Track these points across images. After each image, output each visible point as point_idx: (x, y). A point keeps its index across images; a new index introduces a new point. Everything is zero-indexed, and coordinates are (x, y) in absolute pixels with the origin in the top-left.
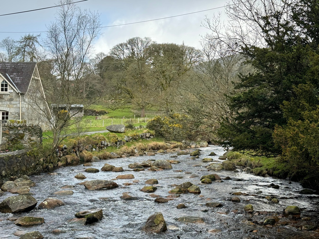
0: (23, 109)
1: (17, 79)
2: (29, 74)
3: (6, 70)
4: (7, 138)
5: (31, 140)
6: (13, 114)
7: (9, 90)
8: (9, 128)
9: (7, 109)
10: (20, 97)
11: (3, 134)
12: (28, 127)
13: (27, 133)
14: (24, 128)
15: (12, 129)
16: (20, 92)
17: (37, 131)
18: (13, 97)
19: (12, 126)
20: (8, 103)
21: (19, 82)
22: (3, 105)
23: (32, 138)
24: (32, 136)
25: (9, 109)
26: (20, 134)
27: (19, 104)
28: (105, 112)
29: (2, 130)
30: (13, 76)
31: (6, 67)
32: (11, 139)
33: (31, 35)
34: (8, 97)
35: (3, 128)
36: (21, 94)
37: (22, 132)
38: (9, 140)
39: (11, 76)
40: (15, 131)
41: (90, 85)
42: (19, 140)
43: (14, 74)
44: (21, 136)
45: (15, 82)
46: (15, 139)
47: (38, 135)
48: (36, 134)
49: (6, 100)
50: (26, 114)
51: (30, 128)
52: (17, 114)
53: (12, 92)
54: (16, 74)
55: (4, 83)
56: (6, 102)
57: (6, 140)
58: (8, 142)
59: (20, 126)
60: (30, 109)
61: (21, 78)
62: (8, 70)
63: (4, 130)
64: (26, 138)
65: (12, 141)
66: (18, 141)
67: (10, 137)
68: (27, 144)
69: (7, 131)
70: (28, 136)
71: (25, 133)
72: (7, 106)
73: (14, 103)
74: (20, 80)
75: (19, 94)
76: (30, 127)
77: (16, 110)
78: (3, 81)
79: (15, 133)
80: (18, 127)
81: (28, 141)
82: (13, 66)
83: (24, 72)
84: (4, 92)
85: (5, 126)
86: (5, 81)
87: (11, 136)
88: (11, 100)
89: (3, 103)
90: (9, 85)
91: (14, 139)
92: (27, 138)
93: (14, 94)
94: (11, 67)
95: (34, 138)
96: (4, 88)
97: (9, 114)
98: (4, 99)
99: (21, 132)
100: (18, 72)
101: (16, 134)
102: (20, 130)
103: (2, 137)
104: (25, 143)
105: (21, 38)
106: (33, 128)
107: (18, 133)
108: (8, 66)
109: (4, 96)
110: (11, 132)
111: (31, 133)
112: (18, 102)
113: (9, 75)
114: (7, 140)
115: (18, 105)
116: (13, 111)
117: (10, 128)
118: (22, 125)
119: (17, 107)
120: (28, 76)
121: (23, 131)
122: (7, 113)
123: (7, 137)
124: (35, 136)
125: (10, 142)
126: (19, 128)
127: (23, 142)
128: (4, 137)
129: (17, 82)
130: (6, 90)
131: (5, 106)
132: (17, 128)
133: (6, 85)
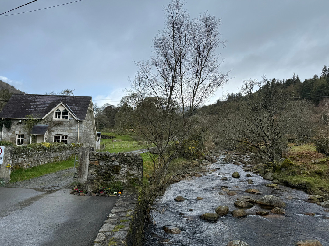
0: (81, 133)
1: (76, 109)
2: (86, 105)
3: (66, 101)
4: (95, 171)
5: (130, 175)
6: (71, 138)
7: (69, 118)
8: (99, 158)
9: (67, 134)
10: (79, 124)
11: (91, 166)
12: (126, 157)
13: (124, 164)
14: (120, 158)
15: (103, 158)
16: (78, 119)
17: (138, 163)
18: (72, 123)
19: (104, 156)
20: (68, 128)
21: (77, 111)
22: (63, 130)
23: (132, 172)
24: (131, 170)
25: (68, 133)
26: (114, 166)
27: (78, 129)
28: (114, 137)
29: (90, 160)
30: (72, 106)
31: (66, 100)
32: (101, 172)
33: (69, 90)
34: (68, 123)
35: (90, 158)
36: (80, 121)
37: (118, 164)
38: (98, 175)
39: (71, 106)
40: (108, 162)
41: (101, 121)
42: (112, 174)
43: (73, 105)
44: (116, 169)
45: (74, 111)
46: (107, 173)
47: (140, 169)
48: (137, 166)
49: (66, 125)
50: (83, 138)
51: (129, 158)
52: (75, 138)
53: (72, 119)
54: (75, 105)
55: (65, 112)
56: (66, 128)
57: (94, 174)
58: (96, 177)
59: (115, 156)
60: (85, 134)
61: (79, 108)
62: (68, 101)
63: (92, 161)
64: (124, 170)
65: (102, 175)
66: (111, 176)
67: (100, 170)
68: (124, 180)
69: (96, 161)
70: (126, 169)
71: (122, 165)
72: (67, 131)
73: (73, 129)
74: (78, 110)
75: (78, 121)
76: (129, 156)
77: (74, 135)
78: (64, 110)
79: (107, 164)
80: (112, 156)
81: (126, 175)
82: (72, 99)
83: (82, 104)
84: (65, 119)
85: (93, 155)
86: (66, 110)
87: (102, 169)
88: (70, 126)
89: (63, 128)
90: (69, 113)
91: (105, 173)
92: (124, 172)
93: (73, 121)
94: (70, 99)
95: (134, 172)
96: (65, 115)
97: (68, 138)
98: (64, 125)
99: (116, 163)
100: (77, 104)
101: (108, 166)
102: (114, 161)
103: (89, 169)
104: (121, 179)
105: (62, 91)
106: (133, 158)
107: (111, 165)
108: (67, 98)
109: (64, 122)
110: (101, 164)
111: (130, 165)
112: (76, 128)
113: (69, 106)
114: (96, 174)
115: (76, 131)
116: (71, 135)
117: (101, 157)
118: (117, 155)
119: (75, 132)
120: (85, 107)
121: (119, 162)
122: (66, 137)
123: (96, 169)
124: (136, 169)
125: (99, 177)
126: (113, 158)
127: (119, 177)
128: (91, 170)
129: (76, 111)
130: (67, 117)
131: (65, 131)
132: (110, 158)
133: (67, 114)
